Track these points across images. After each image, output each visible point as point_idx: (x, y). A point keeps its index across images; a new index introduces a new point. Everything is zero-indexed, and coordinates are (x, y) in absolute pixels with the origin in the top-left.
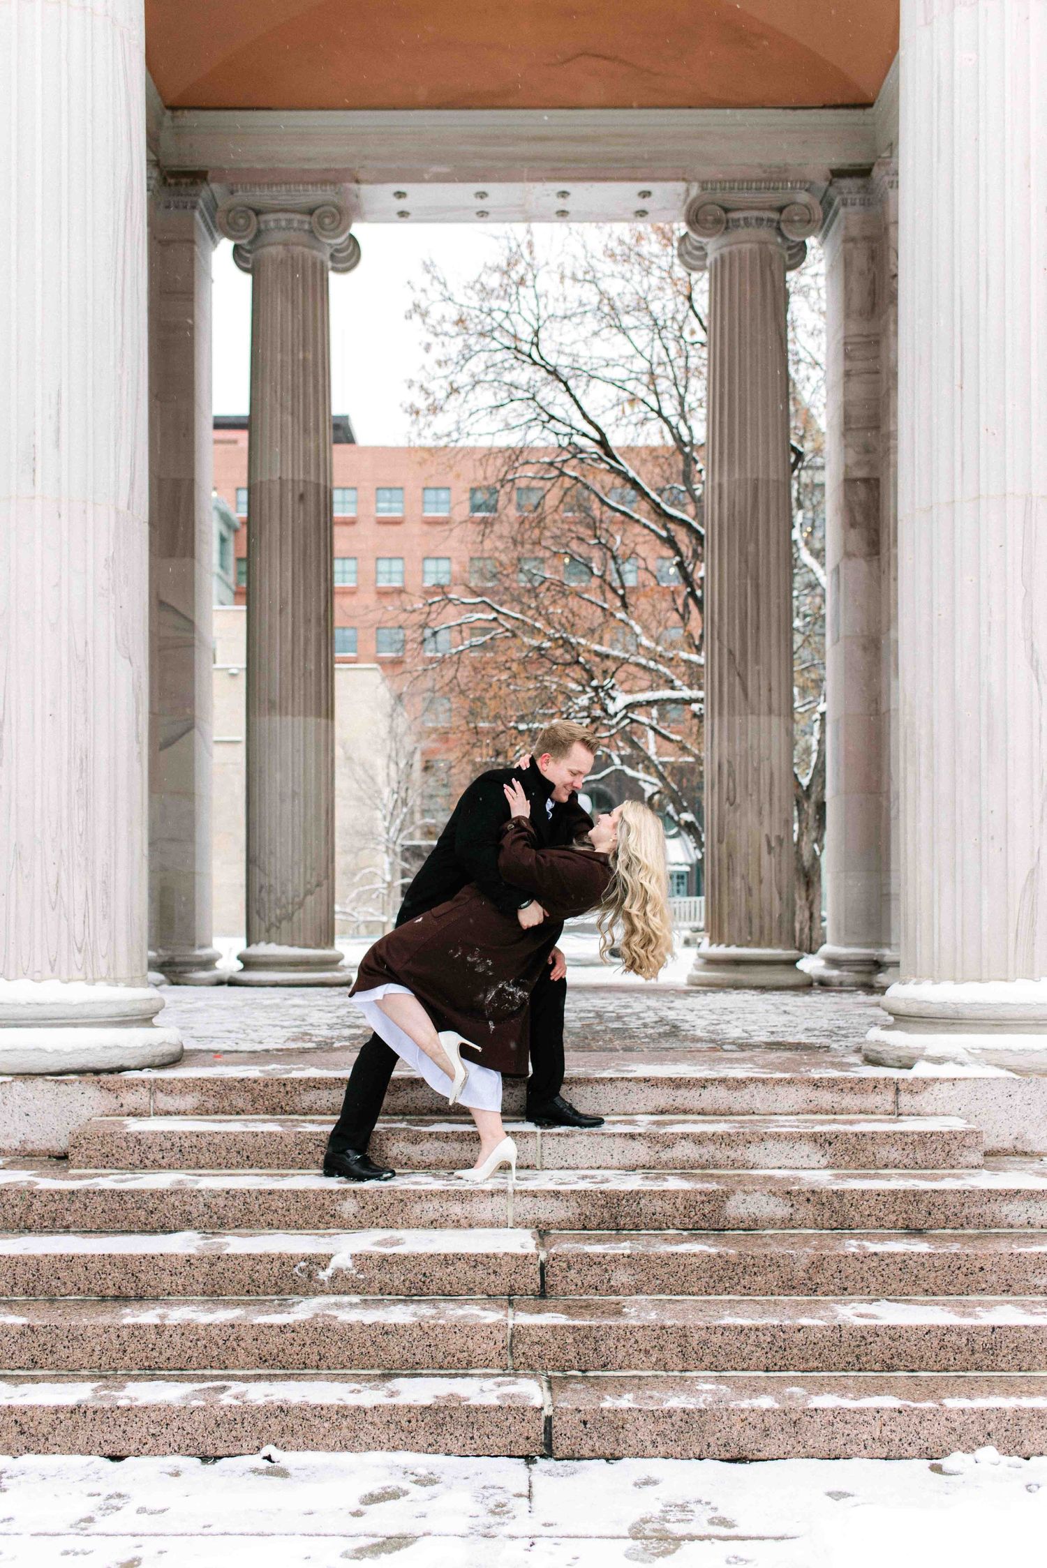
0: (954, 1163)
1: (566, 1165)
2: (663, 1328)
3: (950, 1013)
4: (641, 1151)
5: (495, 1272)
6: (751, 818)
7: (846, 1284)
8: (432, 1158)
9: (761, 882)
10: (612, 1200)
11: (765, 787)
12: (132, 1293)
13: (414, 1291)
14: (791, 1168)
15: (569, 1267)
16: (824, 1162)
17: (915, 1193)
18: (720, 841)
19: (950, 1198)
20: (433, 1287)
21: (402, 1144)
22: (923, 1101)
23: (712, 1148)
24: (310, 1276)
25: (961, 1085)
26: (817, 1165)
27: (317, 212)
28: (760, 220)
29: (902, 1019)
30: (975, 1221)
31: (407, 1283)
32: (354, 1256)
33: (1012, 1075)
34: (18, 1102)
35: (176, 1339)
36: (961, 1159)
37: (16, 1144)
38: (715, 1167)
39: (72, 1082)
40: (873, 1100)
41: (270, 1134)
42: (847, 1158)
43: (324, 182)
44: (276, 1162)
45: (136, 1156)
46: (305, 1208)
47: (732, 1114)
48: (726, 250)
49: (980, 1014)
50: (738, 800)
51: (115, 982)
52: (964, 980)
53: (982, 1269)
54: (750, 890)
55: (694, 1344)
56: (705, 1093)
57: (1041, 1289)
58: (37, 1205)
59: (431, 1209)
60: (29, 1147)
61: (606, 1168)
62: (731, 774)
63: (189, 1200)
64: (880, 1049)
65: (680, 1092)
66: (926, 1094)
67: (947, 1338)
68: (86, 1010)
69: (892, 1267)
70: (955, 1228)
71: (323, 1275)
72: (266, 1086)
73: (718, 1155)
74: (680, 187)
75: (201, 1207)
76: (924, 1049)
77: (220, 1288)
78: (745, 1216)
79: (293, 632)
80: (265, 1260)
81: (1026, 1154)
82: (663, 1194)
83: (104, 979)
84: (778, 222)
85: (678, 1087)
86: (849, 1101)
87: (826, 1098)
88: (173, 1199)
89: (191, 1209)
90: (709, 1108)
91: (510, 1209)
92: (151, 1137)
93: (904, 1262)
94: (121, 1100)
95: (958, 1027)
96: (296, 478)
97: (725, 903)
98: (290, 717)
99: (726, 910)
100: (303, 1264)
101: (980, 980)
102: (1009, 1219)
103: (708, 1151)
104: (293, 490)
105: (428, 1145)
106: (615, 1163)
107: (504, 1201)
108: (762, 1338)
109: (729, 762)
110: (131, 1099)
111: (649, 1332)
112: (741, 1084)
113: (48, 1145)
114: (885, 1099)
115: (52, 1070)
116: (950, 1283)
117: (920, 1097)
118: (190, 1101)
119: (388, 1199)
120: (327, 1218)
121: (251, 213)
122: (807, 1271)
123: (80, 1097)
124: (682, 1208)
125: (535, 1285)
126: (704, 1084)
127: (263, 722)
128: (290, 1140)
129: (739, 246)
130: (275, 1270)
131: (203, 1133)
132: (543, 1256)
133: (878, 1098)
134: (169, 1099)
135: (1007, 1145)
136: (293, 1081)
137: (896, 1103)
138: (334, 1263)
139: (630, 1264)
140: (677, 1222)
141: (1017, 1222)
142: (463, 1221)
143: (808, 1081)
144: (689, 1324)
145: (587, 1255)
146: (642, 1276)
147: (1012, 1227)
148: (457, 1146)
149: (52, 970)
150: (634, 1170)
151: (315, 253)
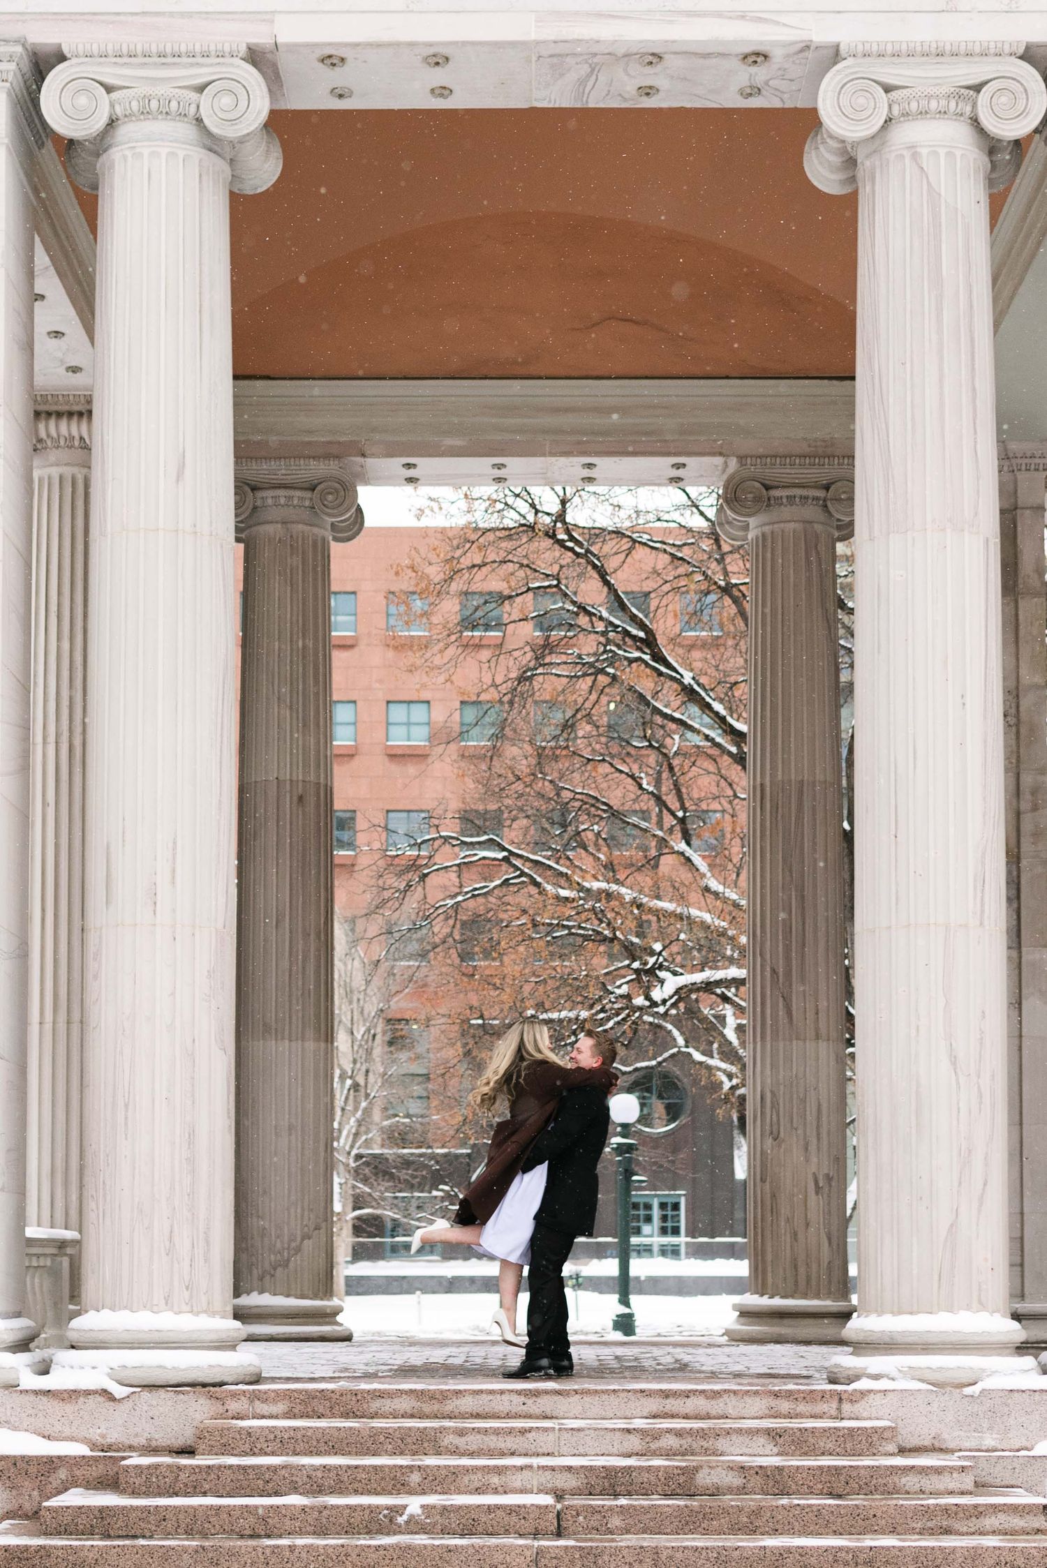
0: (875, 1451)
1: (577, 1452)
2: (642, 1547)
3: (887, 1340)
4: (634, 1443)
5: (524, 1518)
6: (797, 1155)
7: (777, 1527)
8: (475, 1447)
9: (807, 1225)
10: (610, 1472)
11: (811, 1118)
12: (263, 1533)
13: (466, 1532)
14: (750, 1455)
15: (578, 1515)
16: (775, 1450)
17: (836, 1468)
18: (763, 1180)
19: (862, 1472)
20: (480, 1529)
21: (451, 1436)
22: (859, 1408)
23: (690, 1440)
24: (391, 1521)
25: (890, 1395)
26: (770, 1453)
27: (319, 488)
28: (804, 498)
29: (861, 1346)
30: (881, 1489)
31: (461, 1526)
32: (422, 1506)
33: (931, 1387)
34: (145, 1408)
35: (304, 1555)
36: (881, 1449)
37: (143, 1442)
38: (692, 1454)
39: (188, 1392)
40: (822, 1407)
41: (351, 1428)
42: (793, 1448)
43: (327, 457)
44: (354, 1450)
45: (247, 1445)
46: (382, 1479)
47: (709, 1418)
48: (767, 529)
49: (909, 1340)
50: (782, 1135)
51: (213, 1314)
52: (900, 1313)
53: (875, 1516)
54: (795, 1234)
55: (663, 1559)
56: (689, 1401)
57: (917, 1530)
58: (182, 1476)
59: (476, 1479)
60: (154, 1444)
61: (608, 1455)
62: (774, 1105)
63: (296, 1472)
64: (836, 1370)
65: (668, 1401)
66: (863, 1402)
67: (838, 1554)
68: (194, 1336)
69: (810, 1514)
70: (866, 1494)
71: (401, 1520)
72: (342, 1395)
73: (694, 1445)
74: (719, 460)
75: (305, 1478)
76: (866, 1368)
77: (327, 1529)
78: (710, 1485)
79: (291, 948)
80: (359, 1509)
81: (941, 1450)
82: (649, 1469)
83: (205, 1312)
84: (825, 500)
85: (667, 1397)
86: (802, 1408)
87: (785, 1406)
88: (283, 1472)
89: (298, 1479)
90: (691, 1414)
91: (535, 1480)
92: (259, 1431)
93: (819, 1511)
94: (226, 1407)
95: (894, 1351)
96: (295, 778)
97: (769, 1249)
98: (287, 1041)
99: (769, 1257)
100: (386, 1512)
101: (911, 1313)
102: (907, 1488)
103: (686, 1442)
104: (291, 791)
105: (472, 1437)
106: (615, 1451)
107: (530, 1473)
108: (710, 1555)
109: (772, 1092)
110: (234, 1406)
111: (632, 1551)
112: (716, 1394)
113: (169, 1443)
114: (831, 1407)
115: (171, 1383)
116: (851, 1526)
117: (857, 1406)
118: (281, 1407)
119: (444, 1472)
120: (398, 1486)
121: (247, 489)
122: (749, 1517)
123: (193, 1404)
124: (663, 1479)
125: (553, 1528)
126: (687, 1394)
127: (257, 1046)
128: (366, 1433)
129: (782, 525)
130: (366, 1516)
131: (298, 1428)
132: (559, 1506)
133: (825, 1405)
134: (264, 1405)
135: (927, 1443)
136: (363, 1391)
137: (839, 1409)
138: (408, 1511)
139: (621, 1512)
140: (659, 1489)
141: (912, 1490)
142: (499, 1488)
143: (770, 1391)
144: (659, 1545)
145: (591, 1506)
146: (631, 1521)
147: (908, 1493)
148: (494, 1438)
149: (167, 1304)
150: (630, 1456)
151: (316, 530)
